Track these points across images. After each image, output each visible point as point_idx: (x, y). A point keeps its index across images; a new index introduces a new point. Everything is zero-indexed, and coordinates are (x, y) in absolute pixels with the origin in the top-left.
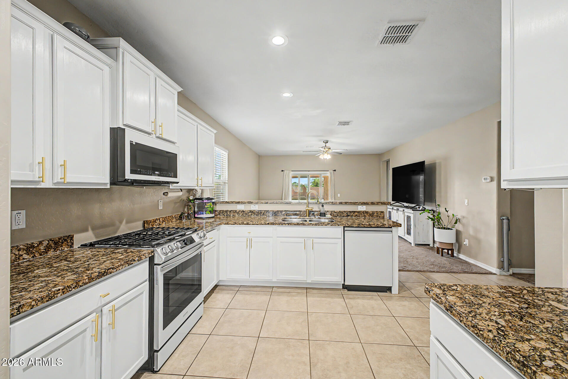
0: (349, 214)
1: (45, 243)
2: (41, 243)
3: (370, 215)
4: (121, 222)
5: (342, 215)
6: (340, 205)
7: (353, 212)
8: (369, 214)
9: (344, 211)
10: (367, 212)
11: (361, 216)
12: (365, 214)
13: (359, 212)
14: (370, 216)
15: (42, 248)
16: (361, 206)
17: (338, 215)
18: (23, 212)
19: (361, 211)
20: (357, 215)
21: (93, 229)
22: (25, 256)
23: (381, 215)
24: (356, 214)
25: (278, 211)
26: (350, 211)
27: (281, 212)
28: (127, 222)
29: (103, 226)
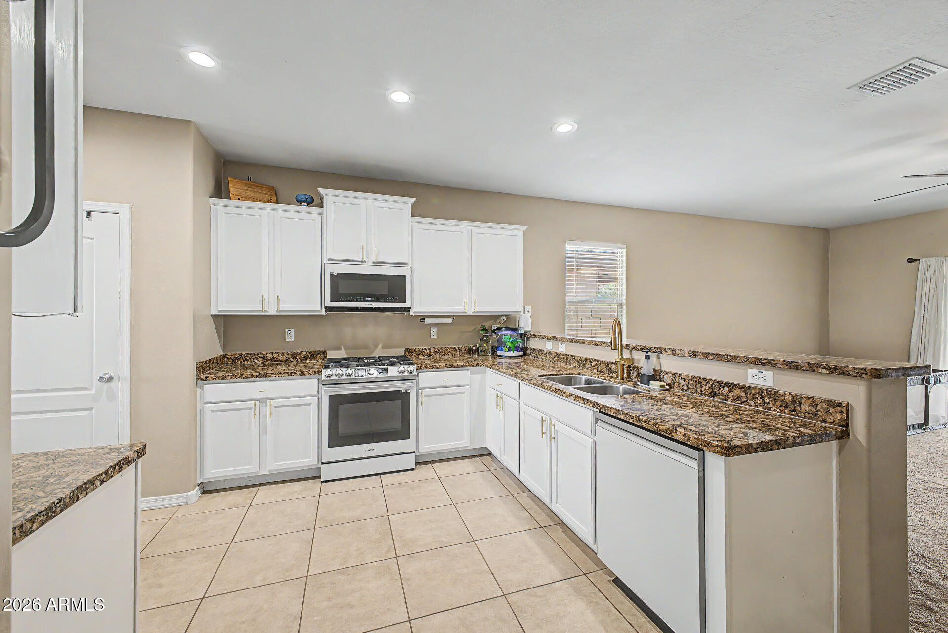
0: (716, 390)
1: (305, 353)
2: (301, 352)
3: (785, 405)
4: (376, 346)
5: (699, 390)
6: (693, 359)
7: (727, 384)
8: (778, 403)
9: (704, 379)
10: (773, 394)
11: (752, 403)
12: (767, 400)
13: (746, 389)
14: (783, 408)
15: (302, 356)
16: (757, 371)
17: (688, 388)
18: (292, 330)
19: (754, 388)
20: (739, 398)
21: (345, 349)
22: (292, 359)
23: (827, 412)
24: (737, 392)
25: (586, 359)
26: (721, 380)
27: (591, 360)
28: (383, 347)
29: (356, 347)
